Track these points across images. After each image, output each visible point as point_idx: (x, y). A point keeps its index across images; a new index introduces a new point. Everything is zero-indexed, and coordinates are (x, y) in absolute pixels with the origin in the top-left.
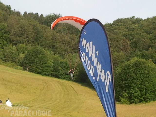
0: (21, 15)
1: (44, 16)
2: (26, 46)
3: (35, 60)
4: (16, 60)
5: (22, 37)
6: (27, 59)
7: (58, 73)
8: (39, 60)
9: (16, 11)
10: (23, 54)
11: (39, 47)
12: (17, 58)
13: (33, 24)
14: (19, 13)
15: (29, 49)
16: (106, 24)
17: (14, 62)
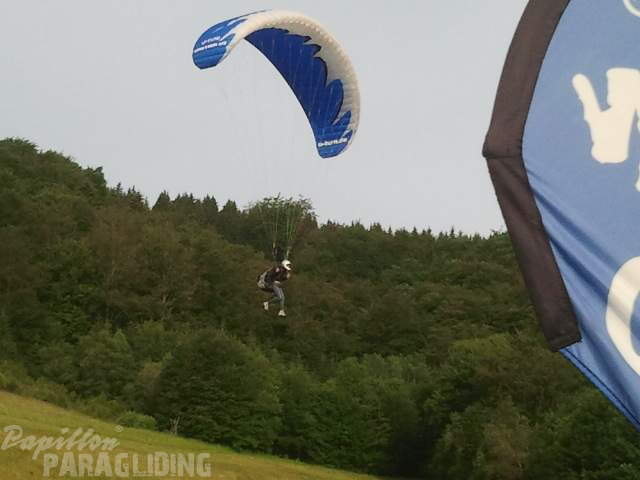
0: (147, 204)
1: (240, 207)
2: (166, 329)
3: (206, 385)
4: (129, 386)
5: (149, 293)
6: (174, 383)
7: (301, 437)
8: (222, 389)
9: (125, 191)
10: (155, 364)
11: (221, 334)
12: (131, 381)
13: (193, 240)
14: (139, 197)
15: (179, 343)
16: (496, 234)
17: (119, 394)
